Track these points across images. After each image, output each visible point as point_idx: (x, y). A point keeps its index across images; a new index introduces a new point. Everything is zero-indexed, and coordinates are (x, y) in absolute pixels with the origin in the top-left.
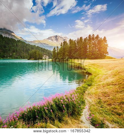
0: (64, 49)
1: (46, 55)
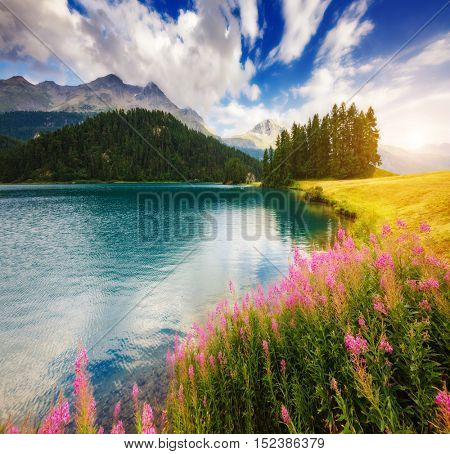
0: (283, 152)
1: (251, 171)
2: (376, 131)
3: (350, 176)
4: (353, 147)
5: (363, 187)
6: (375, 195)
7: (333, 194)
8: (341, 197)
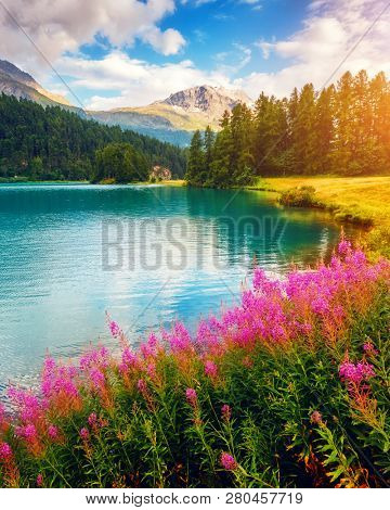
0: (236, 136)
1: (161, 163)
8: (349, 199)
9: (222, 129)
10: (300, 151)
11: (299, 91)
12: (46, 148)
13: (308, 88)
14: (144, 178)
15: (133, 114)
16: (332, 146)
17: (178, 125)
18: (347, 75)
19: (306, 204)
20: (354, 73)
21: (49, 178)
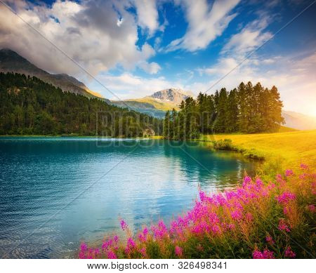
1: (149, 127)
2: (280, 102)
3: (258, 131)
4: (260, 111)
5: (270, 139)
6: (281, 144)
7: (243, 144)
8: (250, 146)
9: (181, 110)
10: (222, 121)
11: (219, 92)
12: (89, 119)
13: (223, 90)
14: (141, 135)
15: (134, 103)
16: (238, 118)
17: (158, 108)
18: (242, 84)
19: (227, 149)
20: (246, 83)
21: (89, 135)
